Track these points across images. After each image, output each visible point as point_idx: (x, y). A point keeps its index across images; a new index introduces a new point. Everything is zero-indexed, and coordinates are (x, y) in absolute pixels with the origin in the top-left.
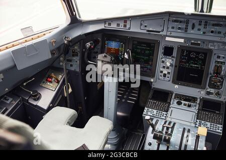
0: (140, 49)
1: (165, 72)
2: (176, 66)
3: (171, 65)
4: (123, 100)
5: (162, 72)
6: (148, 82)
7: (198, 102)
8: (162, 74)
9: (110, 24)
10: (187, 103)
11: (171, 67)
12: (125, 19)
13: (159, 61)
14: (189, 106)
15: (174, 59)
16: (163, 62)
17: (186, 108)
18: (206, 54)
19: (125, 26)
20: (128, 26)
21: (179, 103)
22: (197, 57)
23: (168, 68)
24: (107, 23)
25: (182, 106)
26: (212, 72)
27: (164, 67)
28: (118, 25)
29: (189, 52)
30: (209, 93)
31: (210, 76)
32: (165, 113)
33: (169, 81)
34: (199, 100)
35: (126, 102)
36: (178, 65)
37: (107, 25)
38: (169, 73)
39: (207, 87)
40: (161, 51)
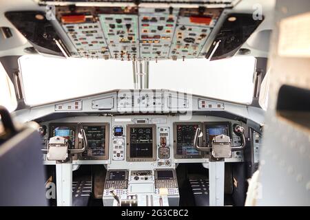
0: (91, 133)
1: (118, 151)
2: (127, 144)
3: (123, 144)
4: (77, 196)
5: (115, 152)
6: (102, 165)
7: (153, 173)
8: (116, 155)
9: (60, 107)
10: (144, 177)
11: (123, 146)
12: (76, 100)
13: (111, 141)
14: (146, 179)
15: (125, 138)
16: (115, 142)
17: (144, 181)
18: (151, 129)
19: (77, 107)
20: (80, 107)
21: (136, 178)
22: (145, 133)
23: (120, 147)
24: (58, 106)
25: (140, 181)
26: (159, 144)
27: (116, 147)
28: (70, 107)
29: (137, 129)
30: (160, 164)
31: (158, 147)
32: (125, 190)
33: (124, 159)
34: (153, 172)
35: (79, 196)
36: (129, 142)
37: (57, 109)
38: (122, 152)
39: (158, 158)
40: (112, 132)
